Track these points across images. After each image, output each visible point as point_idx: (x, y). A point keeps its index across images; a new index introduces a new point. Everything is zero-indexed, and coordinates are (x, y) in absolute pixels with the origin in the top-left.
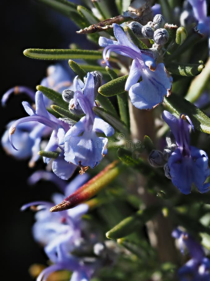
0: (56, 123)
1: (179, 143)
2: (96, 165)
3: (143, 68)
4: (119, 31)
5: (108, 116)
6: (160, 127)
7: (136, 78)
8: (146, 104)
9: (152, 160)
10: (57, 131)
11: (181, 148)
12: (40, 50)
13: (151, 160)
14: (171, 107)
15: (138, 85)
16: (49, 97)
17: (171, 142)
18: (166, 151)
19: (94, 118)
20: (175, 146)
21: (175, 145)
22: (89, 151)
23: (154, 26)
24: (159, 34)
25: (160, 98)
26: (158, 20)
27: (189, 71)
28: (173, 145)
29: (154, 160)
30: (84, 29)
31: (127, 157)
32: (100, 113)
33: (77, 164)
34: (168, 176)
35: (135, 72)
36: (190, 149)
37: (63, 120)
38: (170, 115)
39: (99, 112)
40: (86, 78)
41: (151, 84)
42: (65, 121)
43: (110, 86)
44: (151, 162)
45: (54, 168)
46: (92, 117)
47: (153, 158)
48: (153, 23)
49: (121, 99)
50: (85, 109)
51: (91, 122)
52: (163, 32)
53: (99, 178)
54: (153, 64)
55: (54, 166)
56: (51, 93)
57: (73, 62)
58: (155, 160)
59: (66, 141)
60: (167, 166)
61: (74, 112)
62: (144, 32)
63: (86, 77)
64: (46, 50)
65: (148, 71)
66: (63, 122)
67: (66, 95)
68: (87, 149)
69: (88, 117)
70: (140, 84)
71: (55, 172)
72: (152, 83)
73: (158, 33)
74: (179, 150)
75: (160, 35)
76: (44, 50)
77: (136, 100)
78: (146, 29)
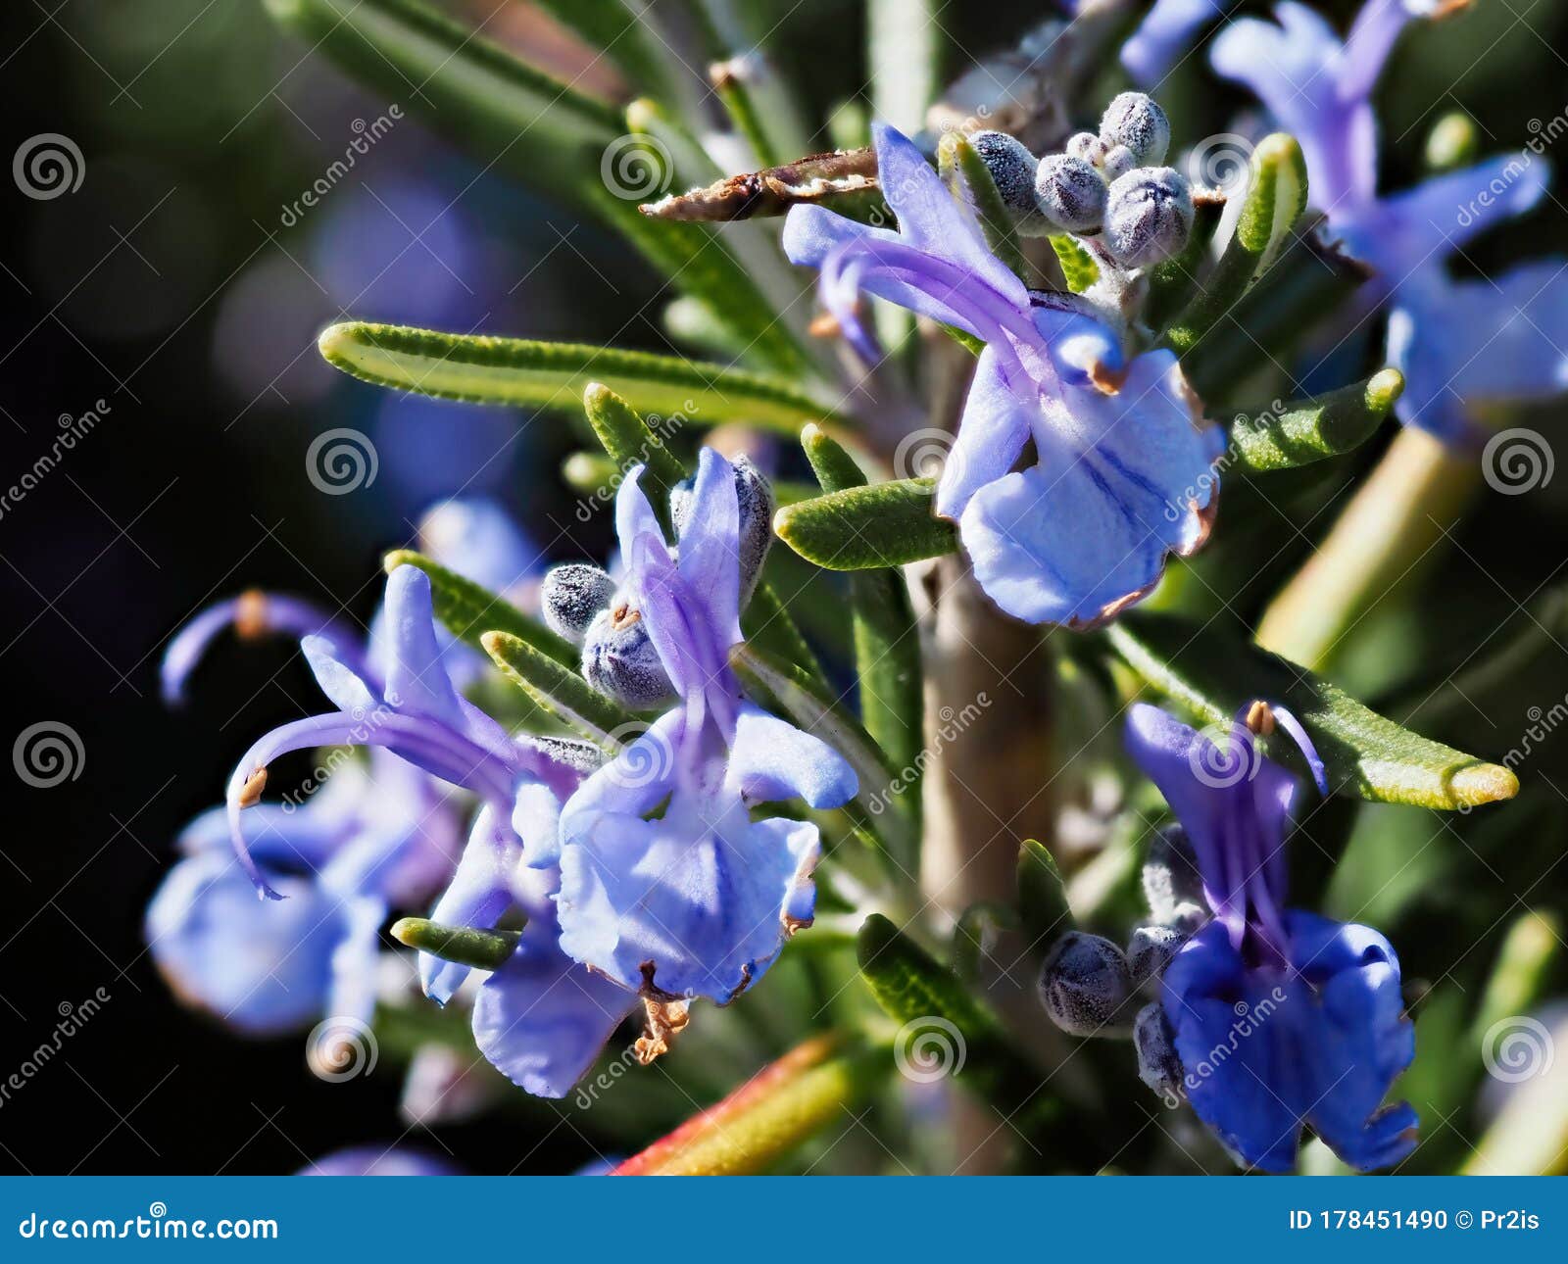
0: (497, 761)
1: (1223, 892)
2: (747, 980)
3: (1041, 390)
4: (908, 166)
5: (816, 710)
6: (1089, 855)
7: (1001, 450)
8: (1057, 594)
9: (1062, 985)
10: (507, 805)
11: (1236, 924)
12: (415, 331)
13: (1058, 989)
14: (1176, 687)
15: (1013, 484)
16: (458, 625)
17: (1173, 893)
18: (1144, 937)
19: (733, 717)
20: (1198, 912)
21: (1197, 908)
22: (700, 912)
23: (1109, 157)
24: (1141, 193)
25: (1141, 566)
26: (1129, 122)
27: (1306, 431)
28: (1187, 909)
29: (1075, 986)
30: (688, 194)
31: (914, 979)
32: (773, 686)
33: (631, 979)
34: (1159, 1075)
35: (995, 412)
36: (1287, 926)
37: (541, 746)
38: (1171, 729)
39: (763, 679)
40: (687, 494)
41: (1092, 485)
42: (555, 754)
43: (838, 509)
44: (1057, 1003)
45: (485, 1025)
46: (720, 714)
47: (1072, 979)
48: (1096, 142)
49: (880, 642)
50: (681, 666)
51: (713, 741)
52: (1161, 185)
53: (736, 1115)
54: (1110, 353)
55: (485, 1018)
56: (470, 604)
57: (607, 396)
58: (1080, 988)
59: (567, 843)
60: (1152, 1017)
61: (613, 686)
62: (1049, 188)
63: (690, 486)
64: (452, 336)
65: (1070, 410)
66: (544, 757)
67: (567, 594)
68: (691, 904)
69: (694, 712)
70: (1029, 480)
71: (492, 1047)
72: (1098, 479)
73: (1135, 190)
74: (1222, 932)
75: (1146, 198)
76: (441, 336)
77: (1007, 566)
78: (1059, 170)
